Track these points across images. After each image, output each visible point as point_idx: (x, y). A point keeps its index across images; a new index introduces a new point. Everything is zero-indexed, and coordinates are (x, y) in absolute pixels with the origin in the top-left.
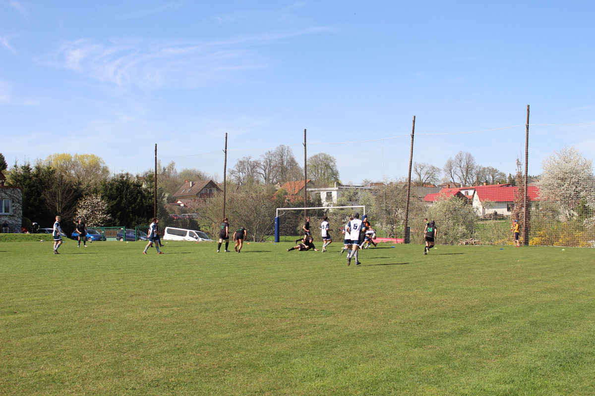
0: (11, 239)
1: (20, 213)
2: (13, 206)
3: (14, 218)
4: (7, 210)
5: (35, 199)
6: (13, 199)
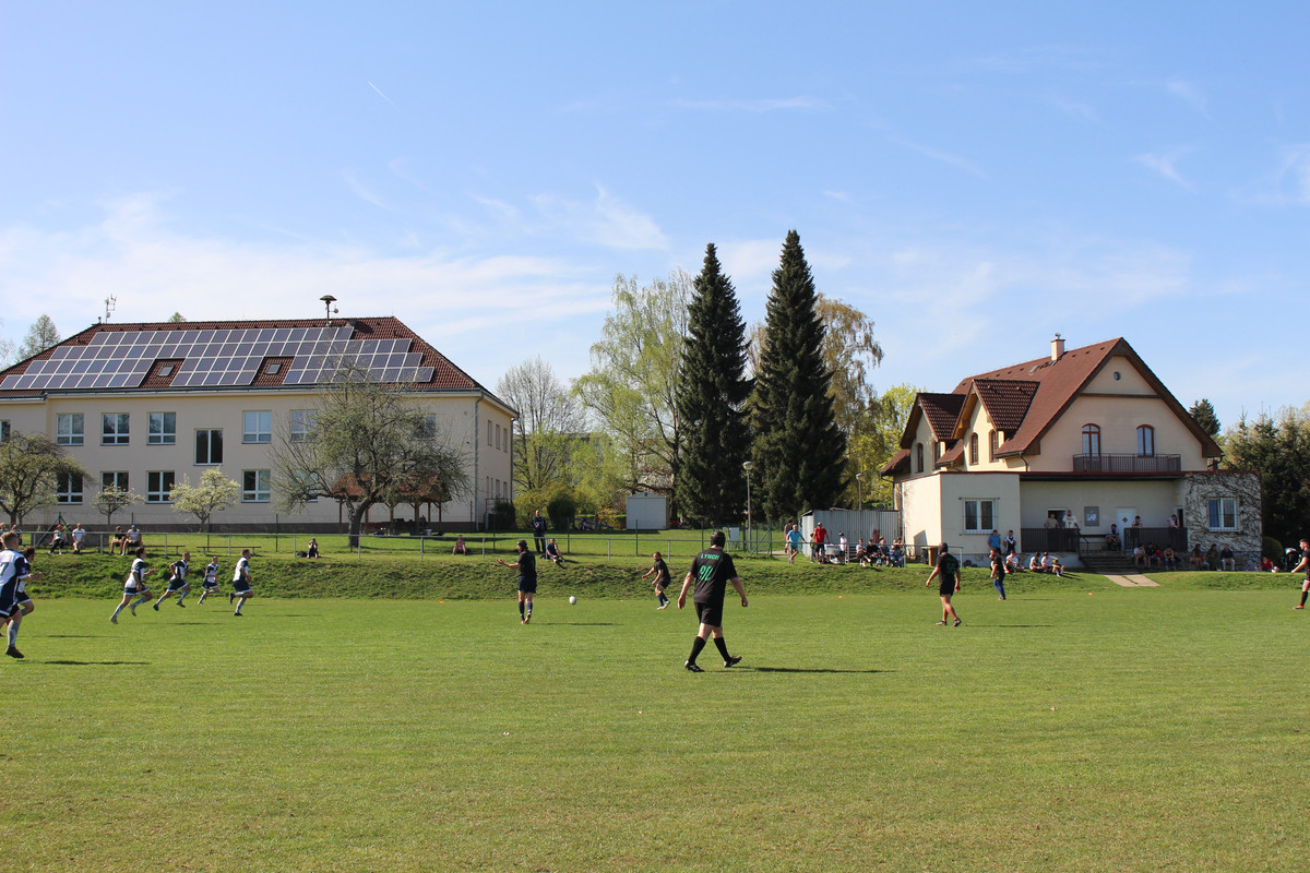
0: (1241, 585)
1: (1257, 528)
2: (1243, 512)
3: (1245, 538)
4: (1229, 521)
5: (1288, 497)
6: (1241, 497)
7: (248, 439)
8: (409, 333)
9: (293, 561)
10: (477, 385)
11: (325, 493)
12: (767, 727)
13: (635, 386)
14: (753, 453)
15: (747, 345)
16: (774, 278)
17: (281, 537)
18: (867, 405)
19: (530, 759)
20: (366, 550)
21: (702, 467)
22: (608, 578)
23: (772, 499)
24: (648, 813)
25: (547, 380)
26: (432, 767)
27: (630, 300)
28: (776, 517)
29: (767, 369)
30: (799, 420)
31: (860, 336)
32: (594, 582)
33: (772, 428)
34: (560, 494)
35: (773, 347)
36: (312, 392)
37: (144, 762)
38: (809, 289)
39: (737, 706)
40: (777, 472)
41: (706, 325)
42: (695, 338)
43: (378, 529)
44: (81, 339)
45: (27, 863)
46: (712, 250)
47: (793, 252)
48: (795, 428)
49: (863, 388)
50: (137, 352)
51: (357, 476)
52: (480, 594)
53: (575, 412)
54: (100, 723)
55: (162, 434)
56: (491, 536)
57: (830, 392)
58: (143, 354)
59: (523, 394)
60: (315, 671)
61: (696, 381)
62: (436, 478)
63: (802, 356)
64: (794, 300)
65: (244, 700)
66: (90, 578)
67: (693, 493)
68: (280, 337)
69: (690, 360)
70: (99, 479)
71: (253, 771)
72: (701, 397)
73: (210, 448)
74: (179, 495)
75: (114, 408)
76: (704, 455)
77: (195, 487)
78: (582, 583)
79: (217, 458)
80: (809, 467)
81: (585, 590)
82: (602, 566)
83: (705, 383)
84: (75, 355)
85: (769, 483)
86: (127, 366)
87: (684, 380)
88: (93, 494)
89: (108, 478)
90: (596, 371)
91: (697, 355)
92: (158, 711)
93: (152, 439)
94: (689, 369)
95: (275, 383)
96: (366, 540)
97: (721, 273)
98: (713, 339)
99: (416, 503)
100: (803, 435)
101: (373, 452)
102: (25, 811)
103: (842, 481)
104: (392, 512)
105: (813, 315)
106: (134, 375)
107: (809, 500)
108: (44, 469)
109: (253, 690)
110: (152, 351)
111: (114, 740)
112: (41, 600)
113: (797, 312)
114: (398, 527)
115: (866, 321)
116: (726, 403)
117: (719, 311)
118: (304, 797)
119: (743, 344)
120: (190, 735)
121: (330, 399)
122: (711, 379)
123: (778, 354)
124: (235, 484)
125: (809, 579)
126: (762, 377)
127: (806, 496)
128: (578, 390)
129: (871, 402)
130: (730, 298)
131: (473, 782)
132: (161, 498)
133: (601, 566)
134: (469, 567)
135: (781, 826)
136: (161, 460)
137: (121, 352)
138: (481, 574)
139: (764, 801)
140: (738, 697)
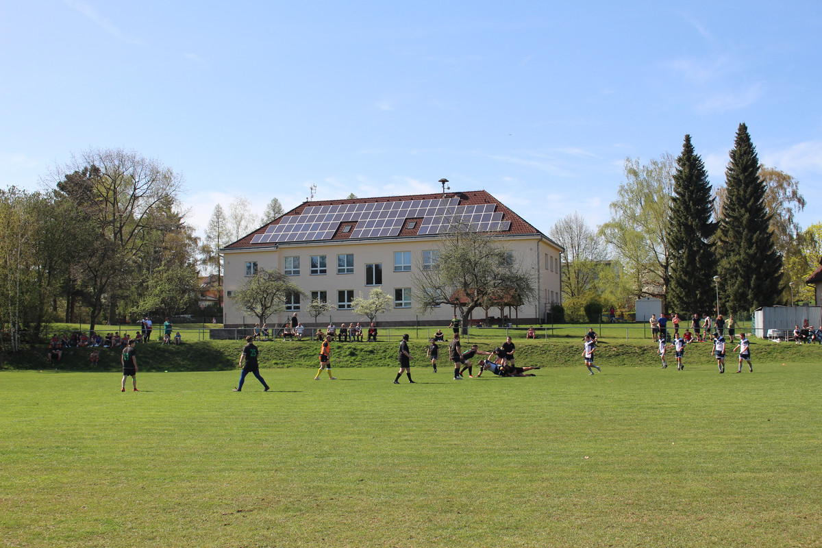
7: (397, 269)
8: (493, 200)
9: (427, 344)
10: (538, 231)
11: (445, 301)
12: (766, 455)
13: (639, 229)
14: (719, 270)
15: (714, 200)
16: (730, 155)
17: (420, 329)
18: (795, 237)
19: (608, 475)
20: (473, 336)
21: (685, 281)
22: (627, 353)
23: (732, 301)
24: (699, 516)
25: (581, 227)
26: (543, 480)
27: (635, 174)
28: (735, 312)
29: (727, 215)
30: (750, 248)
31: (789, 192)
32: (617, 355)
33: (732, 254)
34: (592, 299)
35: (731, 200)
36: (436, 239)
37: (358, 474)
38: (755, 161)
39: (738, 439)
40: (736, 282)
41: (686, 188)
42: (678, 196)
43: (478, 323)
44: (296, 211)
45: (296, 541)
46: (688, 139)
47: (743, 138)
48: (747, 254)
49: (792, 226)
50: (329, 218)
51: (465, 290)
52: (544, 364)
53: (600, 247)
54: (326, 448)
55: (346, 268)
56: (550, 326)
57: (771, 229)
58: (333, 219)
59: (566, 236)
60: (454, 413)
61: (679, 224)
62: (515, 290)
63: (751, 206)
64: (745, 169)
65: (412, 433)
66: (306, 355)
67: (679, 297)
68: (415, 205)
69: (676, 211)
70: (310, 295)
71: (427, 481)
72: (683, 235)
73: (374, 275)
74: (357, 304)
75: (317, 252)
76: (686, 273)
77: (367, 300)
78: (610, 356)
79: (379, 281)
80: (757, 278)
81: (612, 361)
82: (623, 345)
83: (686, 225)
84: (293, 221)
85: (730, 290)
86: (325, 226)
87: (672, 224)
88: (306, 305)
89: (314, 294)
90: (614, 220)
91: (680, 207)
92: (360, 440)
93: (340, 271)
94: (675, 216)
95: (413, 234)
96: (472, 330)
97: (695, 153)
98: (690, 198)
99: (502, 306)
100: (752, 258)
101: (475, 275)
102: (289, 505)
103: (780, 287)
104: (487, 313)
105: (758, 178)
106: (329, 232)
107: (757, 300)
108: (278, 290)
109: (416, 426)
110: (338, 217)
111: (337, 459)
112: (279, 370)
113: (746, 177)
114: (490, 321)
115: (793, 181)
116: (700, 238)
117: (694, 178)
118: (464, 500)
119: (711, 199)
120: (383, 456)
121: (448, 243)
122: (690, 223)
123: (734, 205)
124: (390, 297)
125: (761, 353)
126: (724, 221)
127: (756, 297)
128: (602, 232)
129: (797, 235)
130: (701, 170)
131: (574, 492)
132: (346, 306)
133: (620, 346)
134: (537, 346)
135: (800, 528)
136: (346, 283)
137: (320, 219)
138: (544, 351)
139: (781, 509)
140: (737, 433)
